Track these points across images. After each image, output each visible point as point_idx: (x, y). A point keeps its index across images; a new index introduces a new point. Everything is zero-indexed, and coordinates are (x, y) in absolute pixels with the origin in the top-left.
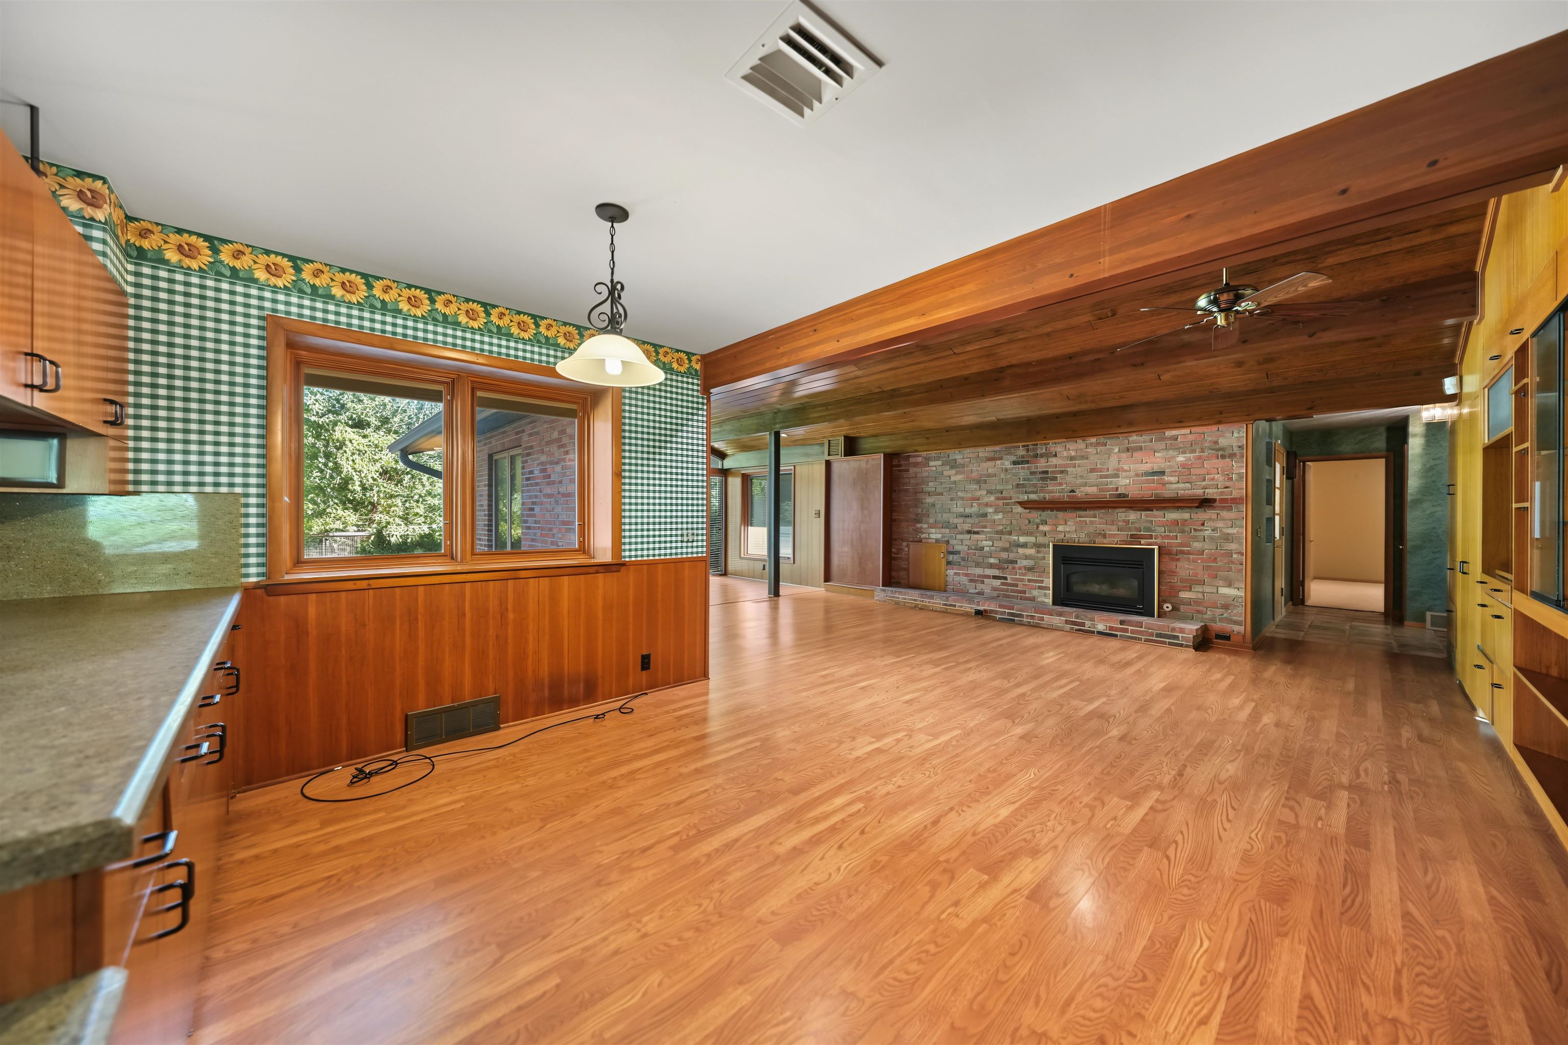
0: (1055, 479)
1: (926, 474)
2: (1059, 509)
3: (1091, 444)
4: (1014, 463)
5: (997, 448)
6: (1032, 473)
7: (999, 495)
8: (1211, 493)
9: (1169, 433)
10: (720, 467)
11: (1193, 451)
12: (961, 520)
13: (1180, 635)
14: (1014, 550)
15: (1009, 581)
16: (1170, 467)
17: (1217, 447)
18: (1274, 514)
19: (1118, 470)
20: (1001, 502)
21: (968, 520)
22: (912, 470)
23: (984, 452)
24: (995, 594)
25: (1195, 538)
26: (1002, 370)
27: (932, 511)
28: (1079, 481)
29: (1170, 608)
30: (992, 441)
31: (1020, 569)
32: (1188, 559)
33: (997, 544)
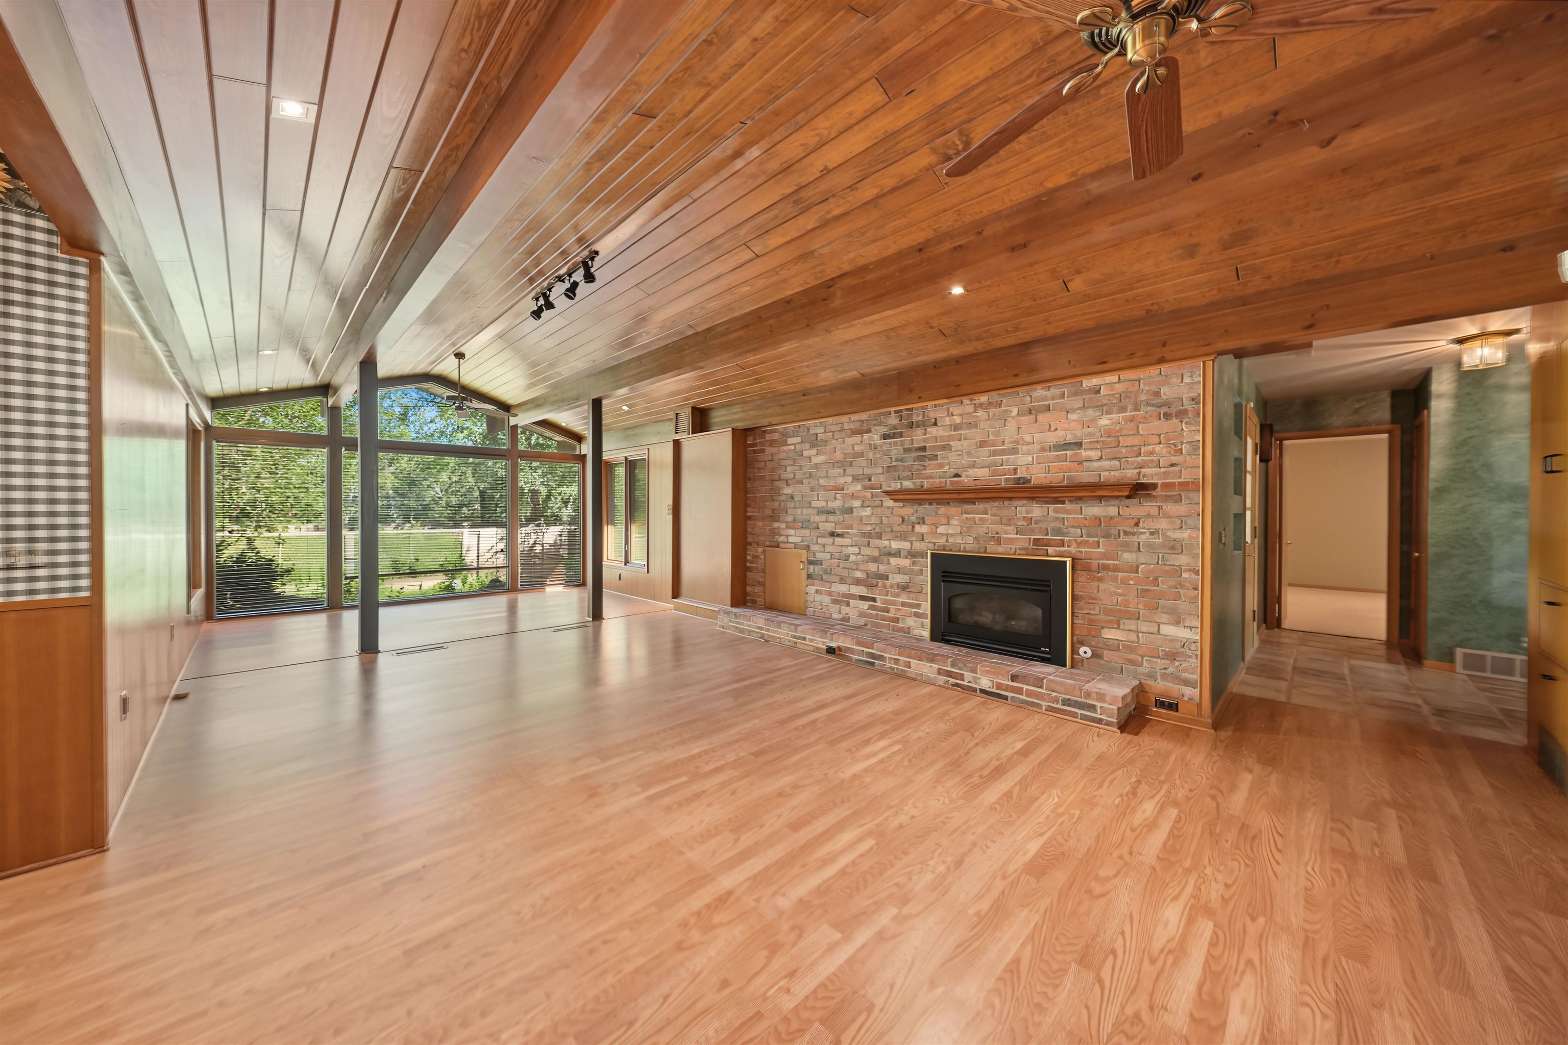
0: (935, 457)
1: (783, 455)
2: (940, 502)
3: (981, 405)
4: (885, 437)
5: (864, 416)
6: (907, 450)
7: (868, 483)
8: (1150, 475)
9: (1089, 382)
10: (577, 452)
11: (1123, 409)
12: (823, 518)
13: (1099, 705)
14: (885, 559)
15: (879, 604)
16: (1090, 435)
17: (1159, 401)
18: (1245, 509)
19: (1017, 442)
20: (868, 494)
21: (832, 518)
22: (769, 450)
23: (850, 421)
24: (862, 621)
25: (1126, 546)
26: (829, 284)
27: (791, 505)
28: (966, 460)
29: (1089, 654)
30: (854, 407)
31: (892, 587)
32: (1116, 578)
33: (866, 551)
